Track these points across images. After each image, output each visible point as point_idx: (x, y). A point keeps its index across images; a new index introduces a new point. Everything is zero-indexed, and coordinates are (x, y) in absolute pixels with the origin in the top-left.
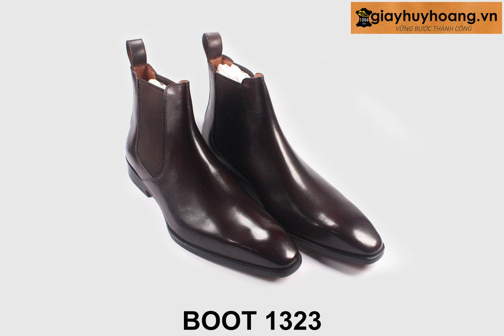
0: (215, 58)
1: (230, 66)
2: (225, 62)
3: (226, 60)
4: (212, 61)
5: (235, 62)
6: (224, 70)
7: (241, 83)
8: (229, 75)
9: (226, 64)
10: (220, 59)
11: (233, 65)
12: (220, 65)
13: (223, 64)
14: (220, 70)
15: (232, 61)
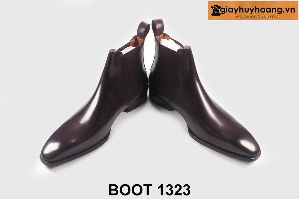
0: (159, 35)
1: (168, 40)
2: (165, 37)
3: (166, 36)
4: (157, 37)
5: (171, 38)
6: (165, 43)
7: (177, 51)
8: (168, 46)
9: (165, 39)
10: (162, 35)
11: (170, 40)
12: (162, 39)
13: (164, 38)
14: (162, 42)
15: (169, 37)
